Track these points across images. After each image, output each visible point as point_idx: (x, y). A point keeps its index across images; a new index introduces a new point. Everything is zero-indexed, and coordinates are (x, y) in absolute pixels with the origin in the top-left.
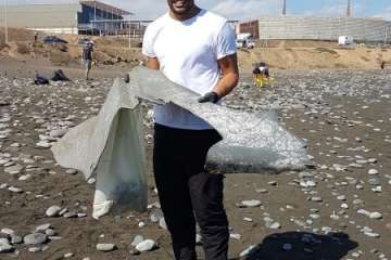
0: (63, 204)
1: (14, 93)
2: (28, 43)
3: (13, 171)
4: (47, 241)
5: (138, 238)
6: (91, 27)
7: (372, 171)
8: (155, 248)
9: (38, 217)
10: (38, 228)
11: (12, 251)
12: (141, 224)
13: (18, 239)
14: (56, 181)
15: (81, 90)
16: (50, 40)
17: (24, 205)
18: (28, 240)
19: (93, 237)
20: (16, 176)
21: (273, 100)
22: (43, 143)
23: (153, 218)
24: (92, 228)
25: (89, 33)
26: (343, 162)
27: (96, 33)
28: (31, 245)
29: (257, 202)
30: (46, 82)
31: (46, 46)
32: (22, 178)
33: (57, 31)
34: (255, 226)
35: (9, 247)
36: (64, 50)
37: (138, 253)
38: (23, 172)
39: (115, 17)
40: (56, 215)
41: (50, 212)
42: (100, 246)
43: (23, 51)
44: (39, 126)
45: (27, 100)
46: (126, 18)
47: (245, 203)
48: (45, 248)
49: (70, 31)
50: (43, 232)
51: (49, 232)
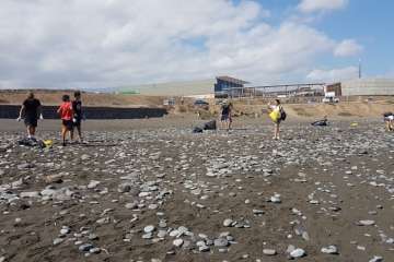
0: (233, 217)
1: (183, 138)
2: (185, 105)
3: (197, 193)
4: (229, 245)
5: (291, 247)
6: (222, 93)
8: (305, 255)
9: (219, 227)
10: (222, 235)
11: (208, 250)
12: (290, 236)
13: (211, 242)
14: (224, 201)
15: (224, 136)
16: (199, 102)
17: (209, 217)
18: (217, 243)
19: (259, 244)
20: (199, 197)
21: (363, 141)
22: (210, 174)
23: (297, 232)
24: (257, 237)
25: (221, 97)
27: (226, 96)
28: (220, 247)
29: (372, 222)
30: (201, 131)
31: (196, 107)
32: (203, 198)
33: (201, 97)
35: (206, 248)
36: (207, 109)
37: (293, 258)
38: (202, 194)
39: (239, 86)
40: (230, 226)
41: (226, 223)
42: (265, 251)
43: (182, 110)
44: (204, 161)
45: (193, 144)
46: (245, 86)
47: (362, 222)
48: (228, 250)
49: (209, 96)
50: (225, 238)
51: (228, 238)
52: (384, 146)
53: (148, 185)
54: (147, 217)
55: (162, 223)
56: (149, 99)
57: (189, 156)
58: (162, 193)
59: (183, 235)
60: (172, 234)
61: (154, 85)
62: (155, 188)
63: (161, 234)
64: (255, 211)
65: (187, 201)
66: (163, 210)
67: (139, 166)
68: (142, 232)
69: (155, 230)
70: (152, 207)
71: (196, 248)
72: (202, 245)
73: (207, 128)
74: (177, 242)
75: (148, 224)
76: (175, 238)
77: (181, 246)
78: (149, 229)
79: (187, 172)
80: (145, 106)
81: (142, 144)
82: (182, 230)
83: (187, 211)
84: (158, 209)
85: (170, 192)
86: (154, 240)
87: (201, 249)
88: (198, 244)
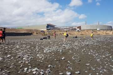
0: (51, 64)
1: (37, 42)
2: (38, 32)
3: (41, 58)
4: (50, 72)
5: (67, 72)
6: (49, 28)
7: (111, 57)
8: (71, 74)
9: (47, 67)
10: (48, 69)
11: (44, 74)
12: (67, 69)
13: (44, 72)
14: (49, 60)
15: (49, 41)
16: (42, 31)
17: (44, 65)
18: (46, 72)
19: (58, 72)
20: (41, 59)
21: (87, 42)
22: (45, 52)
23: (69, 68)
24: (58, 70)
25: (48, 30)
26: (104, 55)
27: (50, 30)
28: (47, 73)
29: (89, 64)
30: (42, 39)
31: (41, 33)
32: (42, 59)
33: (43, 30)
34: (90, 69)
36: (44, 33)
38: (42, 58)
39: (53, 26)
40: (50, 67)
41: (49, 66)
42: (60, 74)
43: (37, 33)
44: (43, 48)
45: (40, 43)
46: (55, 27)
47: (87, 64)
48: (50, 74)
49: (45, 29)
50: (49, 70)
51: (50, 70)
52: (92, 43)
53: (26, 56)
54: (25, 65)
55: (30, 67)
56: (27, 30)
57: (39, 47)
58: (30, 58)
59: (36, 70)
60: (33, 70)
61: (28, 26)
62: (28, 57)
63: (30, 70)
64: (57, 62)
65: (38, 60)
66: (30, 63)
67: (23, 50)
68: (24, 70)
69: (28, 69)
70: (27, 62)
71: (40, 74)
72: (42, 73)
73: (44, 38)
74: (34, 73)
75: (26, 68)
76: (34, 71)
77: (35, 74)
78: (26, 69)
79: (38, 51)
80: (26, 32)
81: (24, 44)
82: (36, 69)
83: (37, 63)
84: (29, 63)
85: (33, 57)
86: (27, 72)
87: (41, 74)
88: (41, 73)
